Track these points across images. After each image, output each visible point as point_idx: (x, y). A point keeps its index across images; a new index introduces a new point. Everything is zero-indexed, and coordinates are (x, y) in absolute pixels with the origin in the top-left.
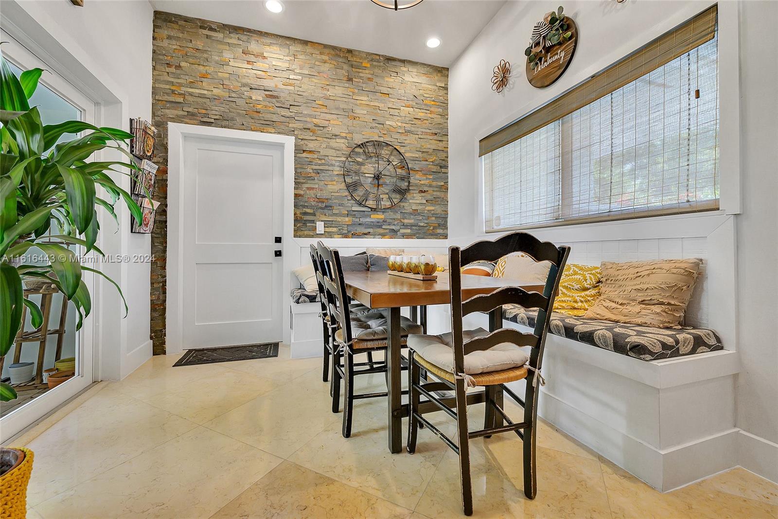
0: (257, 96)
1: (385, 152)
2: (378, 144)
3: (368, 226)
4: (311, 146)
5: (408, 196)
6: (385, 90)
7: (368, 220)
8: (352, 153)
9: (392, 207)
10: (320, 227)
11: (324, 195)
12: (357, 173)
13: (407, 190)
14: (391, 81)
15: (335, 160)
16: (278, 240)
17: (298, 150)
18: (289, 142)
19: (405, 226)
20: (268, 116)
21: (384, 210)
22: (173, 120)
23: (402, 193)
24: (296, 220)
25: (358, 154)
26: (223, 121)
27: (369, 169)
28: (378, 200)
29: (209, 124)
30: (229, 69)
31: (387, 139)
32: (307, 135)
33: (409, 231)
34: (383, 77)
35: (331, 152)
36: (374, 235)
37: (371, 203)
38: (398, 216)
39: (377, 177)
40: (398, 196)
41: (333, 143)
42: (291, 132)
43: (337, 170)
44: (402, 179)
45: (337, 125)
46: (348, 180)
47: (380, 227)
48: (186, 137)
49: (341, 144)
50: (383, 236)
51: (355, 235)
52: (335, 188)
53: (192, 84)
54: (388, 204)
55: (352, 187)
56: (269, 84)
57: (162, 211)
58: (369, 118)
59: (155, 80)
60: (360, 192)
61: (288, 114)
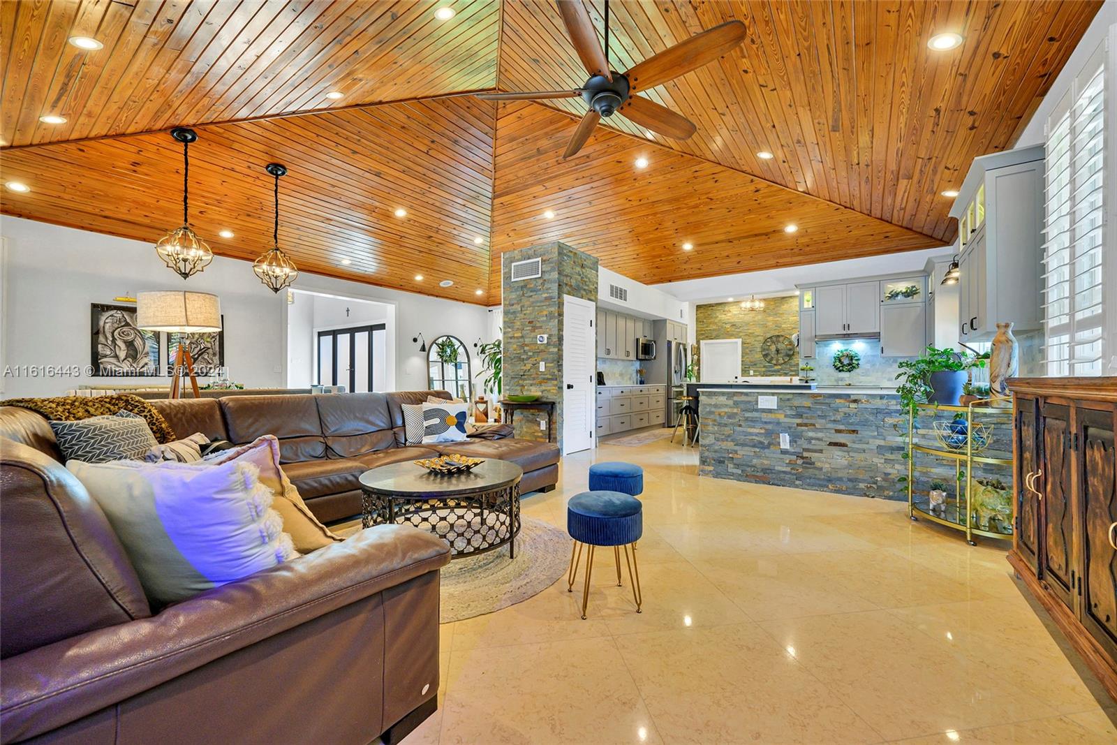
0: (728, 326)
1: (781, 339)
2: (778, 336)
3: (773, 371)
4: (748, 341)
5: (793, 357)
6: (781, 312)
7: (773, 369)
8: (766, 341)
9: (785, 363)
10: (752, 373)
11: (753, 360)
12: (767, 350)
13: (793, 355)
14: (785, 307)
15: (758, 346)
16: (736, 378)
17: (743, 343)
18: (740, 341)
19: (792, 371)
20: (730, 332)
21: (780, 365)
22: (702, 339)
23: (790, 356)
24: (742, 370)
25: (768, 342)
26: (717, 337)
27: (773, 348)
28: (777, 360)
29: (712, 339)
30: (719, 319)
31: (782, 333)
32: (746, 337)
33: (793, 373)
34: (780, 307)
35: (756, 343)
36: (776, 375)
37: (774, 362)
38: (788, 366)
39: (778, 351)
40: (788, 358)
41: (757, 339)
42: (740, 337)
43: (759, 350)
44: (790, 350)
45: (758, 331)
46: (763, 353)
47: (779, 372)
48: (706, 344)
49: (761, 339)
50: (780, 375)
51: (767, 376)
52: (758, 356)
53: (707, 327)
54: (783, 362)
55: (765, 356)
56: (732, 321)
57: (699, 369)
58: (774, 326)
59: (697, 327)
60: (769, 357)
61: (739, 330)
